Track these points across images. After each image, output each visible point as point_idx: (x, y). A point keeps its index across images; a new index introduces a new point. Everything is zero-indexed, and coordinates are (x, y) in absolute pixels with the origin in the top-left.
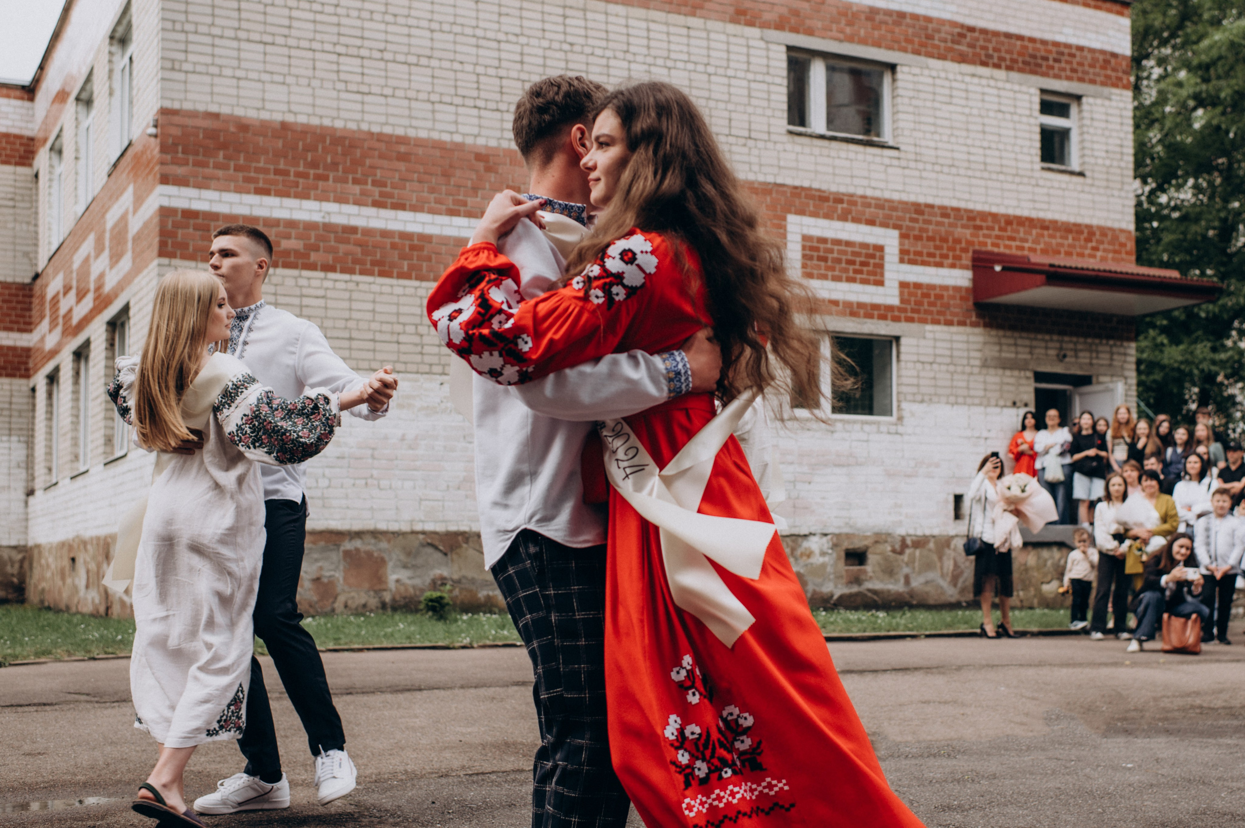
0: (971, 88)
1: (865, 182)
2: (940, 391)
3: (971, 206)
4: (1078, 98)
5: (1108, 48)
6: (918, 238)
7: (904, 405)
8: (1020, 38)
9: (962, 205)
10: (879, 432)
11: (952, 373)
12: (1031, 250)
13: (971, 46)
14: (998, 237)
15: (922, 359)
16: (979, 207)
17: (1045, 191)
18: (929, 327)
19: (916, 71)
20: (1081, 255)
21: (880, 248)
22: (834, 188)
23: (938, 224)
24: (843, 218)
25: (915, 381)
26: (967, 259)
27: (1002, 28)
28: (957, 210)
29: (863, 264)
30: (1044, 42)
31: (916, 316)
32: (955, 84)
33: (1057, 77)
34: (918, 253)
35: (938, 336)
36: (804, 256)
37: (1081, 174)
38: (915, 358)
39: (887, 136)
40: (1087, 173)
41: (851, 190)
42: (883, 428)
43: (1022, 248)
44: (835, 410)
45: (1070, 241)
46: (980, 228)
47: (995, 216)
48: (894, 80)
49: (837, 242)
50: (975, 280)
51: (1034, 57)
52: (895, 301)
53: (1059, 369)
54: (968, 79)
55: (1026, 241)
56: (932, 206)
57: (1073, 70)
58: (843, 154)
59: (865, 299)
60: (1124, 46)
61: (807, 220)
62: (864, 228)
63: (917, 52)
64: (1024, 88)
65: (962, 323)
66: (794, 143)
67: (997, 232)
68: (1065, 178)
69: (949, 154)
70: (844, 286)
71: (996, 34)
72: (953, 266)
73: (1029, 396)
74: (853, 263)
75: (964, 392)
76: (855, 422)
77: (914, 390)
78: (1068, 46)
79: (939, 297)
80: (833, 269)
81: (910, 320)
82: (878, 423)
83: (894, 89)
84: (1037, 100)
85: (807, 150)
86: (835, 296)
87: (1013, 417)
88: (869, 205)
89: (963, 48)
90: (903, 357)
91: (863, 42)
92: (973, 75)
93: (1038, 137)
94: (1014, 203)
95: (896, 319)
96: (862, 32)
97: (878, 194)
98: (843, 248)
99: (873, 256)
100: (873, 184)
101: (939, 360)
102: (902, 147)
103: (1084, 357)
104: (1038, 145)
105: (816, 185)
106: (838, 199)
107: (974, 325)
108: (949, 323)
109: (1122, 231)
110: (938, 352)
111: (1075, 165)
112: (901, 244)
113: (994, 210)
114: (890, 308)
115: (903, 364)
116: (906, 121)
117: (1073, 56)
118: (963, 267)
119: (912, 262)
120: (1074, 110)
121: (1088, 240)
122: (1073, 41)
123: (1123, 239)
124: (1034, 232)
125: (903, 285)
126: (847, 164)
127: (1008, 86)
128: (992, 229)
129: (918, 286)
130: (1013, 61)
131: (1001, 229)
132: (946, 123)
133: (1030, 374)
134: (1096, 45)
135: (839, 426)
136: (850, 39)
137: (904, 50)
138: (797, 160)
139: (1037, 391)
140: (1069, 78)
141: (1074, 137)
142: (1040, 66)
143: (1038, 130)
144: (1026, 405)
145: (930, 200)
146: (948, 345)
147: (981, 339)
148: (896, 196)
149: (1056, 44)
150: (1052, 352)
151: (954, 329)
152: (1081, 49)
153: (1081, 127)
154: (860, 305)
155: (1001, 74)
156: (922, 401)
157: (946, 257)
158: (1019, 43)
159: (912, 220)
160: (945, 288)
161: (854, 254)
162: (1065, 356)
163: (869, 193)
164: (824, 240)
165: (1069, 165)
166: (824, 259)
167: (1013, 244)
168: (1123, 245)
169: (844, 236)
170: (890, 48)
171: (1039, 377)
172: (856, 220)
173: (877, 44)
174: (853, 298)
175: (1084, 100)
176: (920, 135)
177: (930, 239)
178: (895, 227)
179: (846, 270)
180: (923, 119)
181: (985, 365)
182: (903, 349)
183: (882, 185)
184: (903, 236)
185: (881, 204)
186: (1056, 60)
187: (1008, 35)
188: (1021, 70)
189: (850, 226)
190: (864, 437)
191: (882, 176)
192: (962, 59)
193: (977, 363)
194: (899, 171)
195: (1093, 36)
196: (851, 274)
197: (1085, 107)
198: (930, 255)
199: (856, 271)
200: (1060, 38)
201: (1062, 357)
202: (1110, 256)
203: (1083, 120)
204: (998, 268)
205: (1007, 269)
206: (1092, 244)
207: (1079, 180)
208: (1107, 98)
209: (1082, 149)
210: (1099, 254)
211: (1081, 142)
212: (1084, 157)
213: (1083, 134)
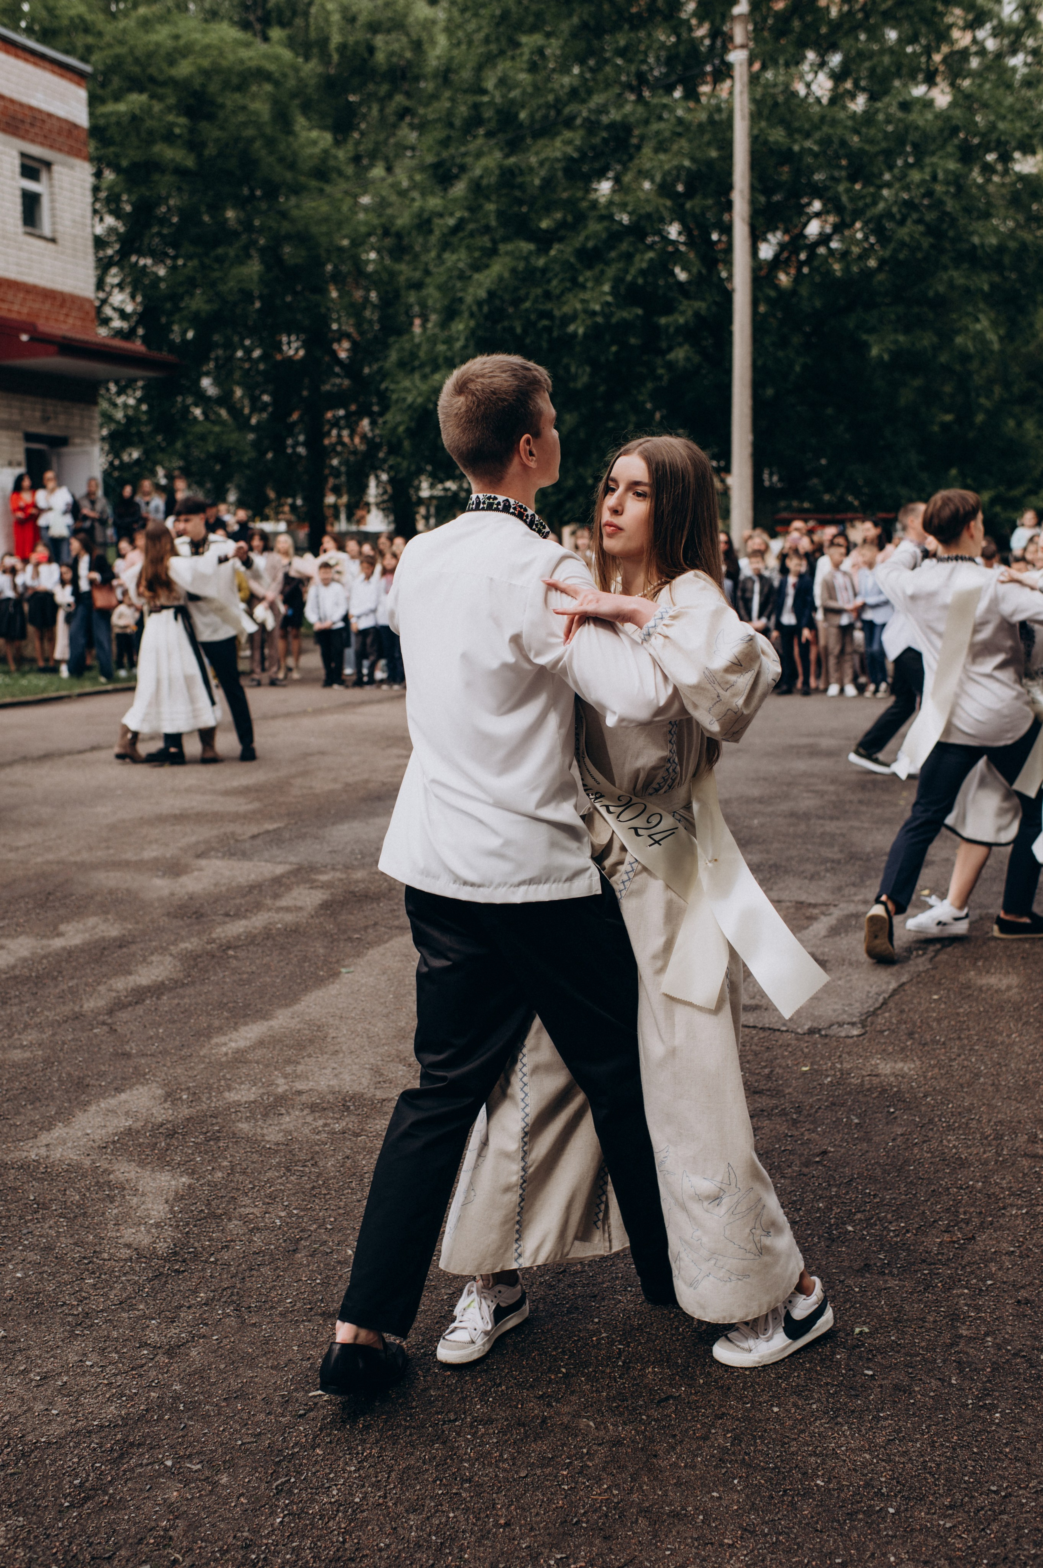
4: (48, 165)
5: (70, 118)
8: (3, 97)
12: (19, 313)
17: (26, 255)
30: (21, 105)
33: (33, 141)
37: (53, 240)
40: (60, 241)
43: (10, 310)
51: (14, 118)
53: (42, 430)
55: (13, 303)
57: (46, 137)
60: (82, 118)
64: (7, 150)
68: (41, 243)
73: (21, 457)
78: (40, 111)
84: (17, 162)
93: (19, 200)
94: (3, 265)
103: (62, 420)
104: (19, 208)
109: (87, 301)
111: (47, 230)
117: (43, 121)
120: (44, 176)
121: (62, 306)
122: (44, 107)
123: (87, 306)
124: (21, 295)
133: (20, 435)
134: (62, 113)
139: (29, 453)
140: (42, 144)
141: (45, 203)
142: (17, 128)
143: (18, 193)
144: (18, 464)
149: (31, 108)
150: (38, 414)
152: (50, 115)
153: (52, 194)
158: (2, 103)
162: (48, 419)
165: (40, 228)
168: (87, 314)
171: (29, 437)
175: (55, 168)
186: (32, 125)
188: (4, 131)
195: (58, 104)
197: (55, 175)
200: (34, 103)
201: (45, 419)
202: (79, 323)
203: (51, 186)
204: (24, 338)
205: (32, 339)
206: (64, 311)
207: (51, 246)
208: (72, 167)
209: (53, 216)
210: (71, 321)
211: (53, 209)
212: (54, 223)
213: (52, 201)
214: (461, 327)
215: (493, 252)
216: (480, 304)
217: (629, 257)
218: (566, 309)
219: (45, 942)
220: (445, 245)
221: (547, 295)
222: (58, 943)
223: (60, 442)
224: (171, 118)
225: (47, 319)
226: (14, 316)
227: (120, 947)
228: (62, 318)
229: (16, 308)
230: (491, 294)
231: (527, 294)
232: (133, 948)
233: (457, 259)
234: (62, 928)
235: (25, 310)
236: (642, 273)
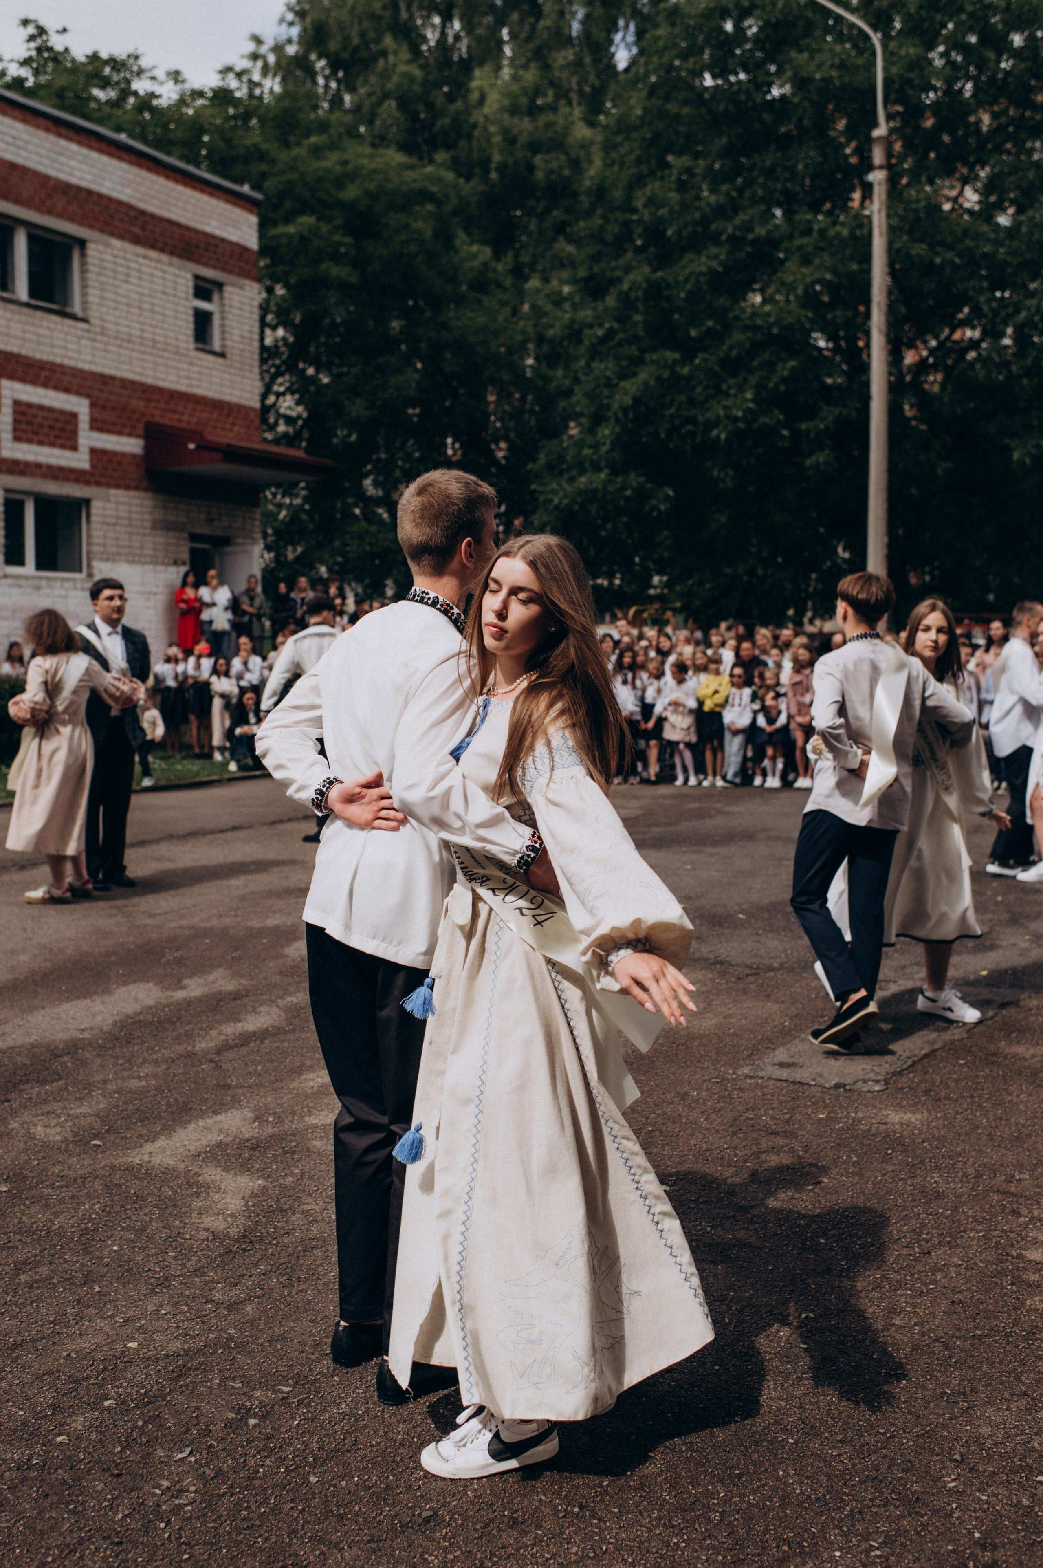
0: (144, 269)
1: (62, 352)
2: (122, 550)
3: (143, 379)
5: (242, 242)
6: (104, 407)
7: (95, 564)
8: (179, 225)
9: (136, 378)
10: (75, 588)
11: (131, 534)
12: (188, 422)
13: (143, 228)
14: (164, 410)
15: (109, 520)
16: (150, 381)
17: (196, 369)
18: (113, 491)
19: (101, 248)
20: (223, 429)
21: (74, 416)
22: (38, 356)
23: (120, 395)
24: (45, 385)
25: (101, 541)
26: (140, 430)
27: (166, 214)
28: (133, 383)
29: (62, 430)
30: (196, 232)
31: (103, 480)
32: (133, 265)
33: (206, 265)
34: (104, 422)
35: (120, 499)
36: (16, 421)
37: (222, 355)
38: (101, 519)
39: (77, 308)
40: (228, 355)
41: (51, 358)
42: (79, 585)
43: (180, 421)
44: (40, 566)
45: (215, 416)
46: (149, 400)
47: (160, 390)
48: (83, 255)
49: (41, 408)
50: (147, 448)
51: (189, 244)
52: (85, 465)
53: (206, 531)
54: (141, 260)
55: (183, 414)
56: (112, 378)
57: (218, 260)
58: (45, 323)
59: (63, 463)
60: (252, 241)
61: (17, 386)
62: (62, 396)
63: (102, 231)
64: (182, 273)
65: (137, 488)
66: (5, 309)
67: (162, 405)
68: (211, 358)
69: (125, 330)
70: (46, 450)
71: (162, 220)
72: (130, 435)
73: (185, 556)
74: (51, 428)
75: (138, 551)
76: (56, 579)
77: (100, 549)
78: (213, 237)
79: (120, 463)
80: (36, 433)
81: (98, 484)
82: (74, 580)
83: (83, 264)
84: (191, 284)
85: (16, 317)
86: (41, 459)
87: (174, 575)
88: (64, 373)
89: (136, 230)
90: (94, 518)
91: (60, 216)
92: (145, 257)
93: (191, 319)
94: (174, 378)
95: (88, 483)
96: (59, 207)
97: (72, 363)
98: (45, 413)
99: (67, 422)
100: (70, 354)
101: (121, 521)
102: (93, 321)
103: (225, 521)
104: (191, 326)
105: (24, 352)
106: (41, 365)
107: (146, 490)
108: (127, 488)
109: (252, 409)
110: (121, 514)
111: (217, 346)
112: (91, 412)
113: (161, 384)
114: (82, 472)
115: (93, 526)
116: (94, 295)
117: (216, 246)
118: (138, 436)
119: (100, 430)
120: (216, 297)
121: (228, 416)
122: (218, 232)
123: (252, 415)
124: (190, 406)
125: (93, 451)
126: (47, 332)
127: (171, 270)
128: (158, 401)
129: (104, 452)
130: (175, 247)
131: (167, 403)
132: (124, 300)
133: (186, 535)
134: (233, 238)
135: (44, 583)
136: (50, 212)
137: (91, 227)
138: (8, 327)
139: (193, 552)
140: (214, 267)
141: (216, 321)
142: (191, 252)
143: (191, 312)
144: (184, 563)
145: (113, 372)
146: (126, 508)
147: (149, 503)
148: (86, 367)
149: (205, 234)
150: (203, 516)
151: (132, 493)
152: (223, 240)
153: (222, 312)
154: (61, 469)
155: (165, 258)
156: (107, 560)
157: (124, 426)
158: (178, 231)
159: (100, 390)
160: (124, 455)
161: (56, 420)
162: (213, 520)
163: (66, 362)
164: (29, 405)
165: (211, 344)
166: (30, 423)
167: (176, 416)
168: (252, 421)
169: (46, 402)
170: (81, 223)
171: (194, 538)
172: (56, 388)
173: (71, 219)
174: (53, 461)
175: (227, 289)
176: (104, 309)
177: (113, 409)
178: (87, 396)
179: (47, 435)
180: (108, 295)
181: (155, 526)
182: (94, 511)
183: (75, 355)
184: (93, 405)
185: (77, 373)
186: (206, 250)
187: (170, 222)
188: (181, 256)
189: (51, 393)
190: (63, 592)
191: (75, 347)
192: (136, 241)
193: (148, 524)
194: (89, 343)
195: (230, 229)
196: (52, 439)
197: (226, 295)
198: (114, 424)
199: (57, 437)
200: (208, 229)
201: (210, 521)
202: (243, 431)
203: (222, 305)
204: (192, 446)
205: (198, 447)
206: (230, 420)
207: (220, 360)
208: (242, 288)
209: (223, 332)
210: (236, 429)
211: (223, 326)
212: (223, 339)
213: (223, 319)
214: (607, 432)
215: (638, 361)
216: (625, 410)
217: (770, 366)
218: (709, 415)
219: (169, 993)
220: (594, 354)
221: (691, 402)
222: (180, 995)
223: (223, 542)
224: (337, 238)
225: (215, 427)
226: (183, 425)
227: (234, 999)
228: (228, 426)
229: (185, 418)
230: (636, 400)
231: (672, 401)
232: (245, 1000)
233: (606, 367)
234: (186, 982)
235: (194, 420)
236: (784, 380)
